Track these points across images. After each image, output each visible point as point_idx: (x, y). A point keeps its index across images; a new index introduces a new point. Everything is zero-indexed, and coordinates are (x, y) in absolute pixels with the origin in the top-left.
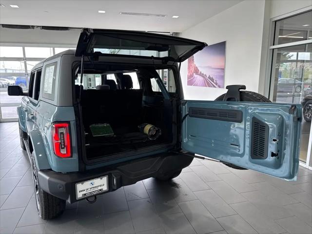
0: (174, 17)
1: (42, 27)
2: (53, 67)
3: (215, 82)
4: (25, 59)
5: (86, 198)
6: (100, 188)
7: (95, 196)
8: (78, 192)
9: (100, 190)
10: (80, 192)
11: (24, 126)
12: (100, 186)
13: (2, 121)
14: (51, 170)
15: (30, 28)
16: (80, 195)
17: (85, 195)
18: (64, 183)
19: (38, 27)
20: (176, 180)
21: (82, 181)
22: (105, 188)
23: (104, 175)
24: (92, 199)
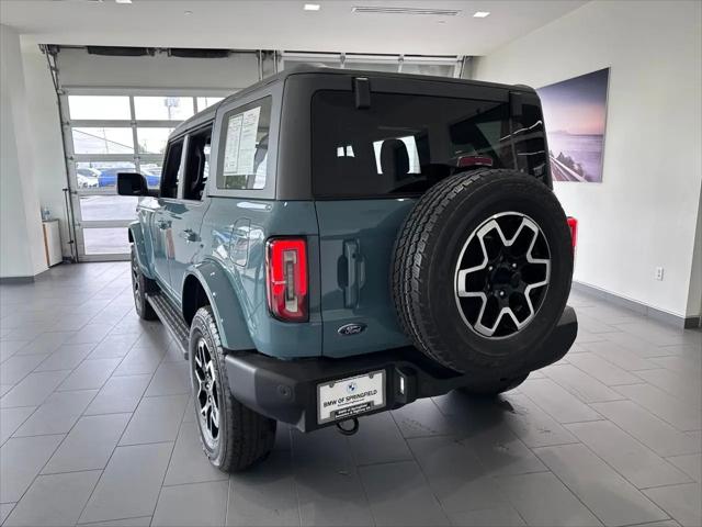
0: (479, 15)
1: (173, 49)
2: (256, 111)
3: (576, 167)
4: (134, 124)
5: (336, 422)
6: (367, 399)
7: (355, 418)
8: (322, 405)
9: (369, 404)
10: (325, 405)
11: (148, 266)
12: (369, 394)
13: (84, 259)
14: (255, 351)
15: (145, 54)
16: (325, 414)
17: (336, 413)
18: (292, 382)
19: (162, 50)
20: (510, 395)
21: (332, 379)
22: (378, 400)
23: (377, 369)
24: (349, 425)
